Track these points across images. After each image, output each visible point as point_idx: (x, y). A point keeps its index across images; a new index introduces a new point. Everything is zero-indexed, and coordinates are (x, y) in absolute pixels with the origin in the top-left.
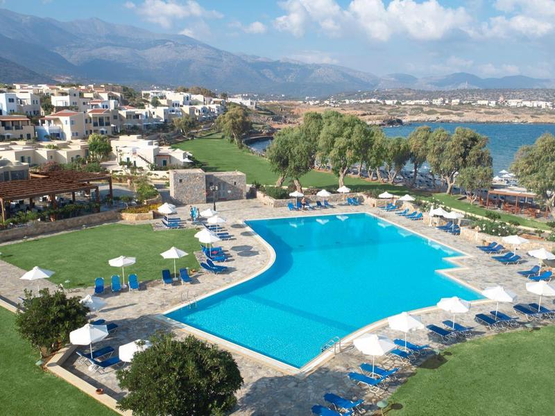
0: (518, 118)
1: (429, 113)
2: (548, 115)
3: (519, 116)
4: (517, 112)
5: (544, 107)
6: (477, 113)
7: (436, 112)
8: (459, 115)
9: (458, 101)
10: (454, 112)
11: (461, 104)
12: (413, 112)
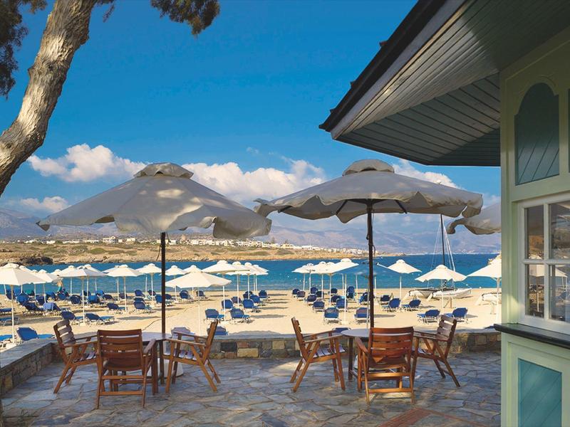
0: (198, 256)
1: (94, 252)
2: (229, 252)
3: (199, 253)
4: (197, 249)
5: (226, 245)
6: (151, 250)
7: (104, 251)
8: (130, 253)
9: (134, 239)
10: (126, 250)
11: (136, 242)
12: (75, 251)
